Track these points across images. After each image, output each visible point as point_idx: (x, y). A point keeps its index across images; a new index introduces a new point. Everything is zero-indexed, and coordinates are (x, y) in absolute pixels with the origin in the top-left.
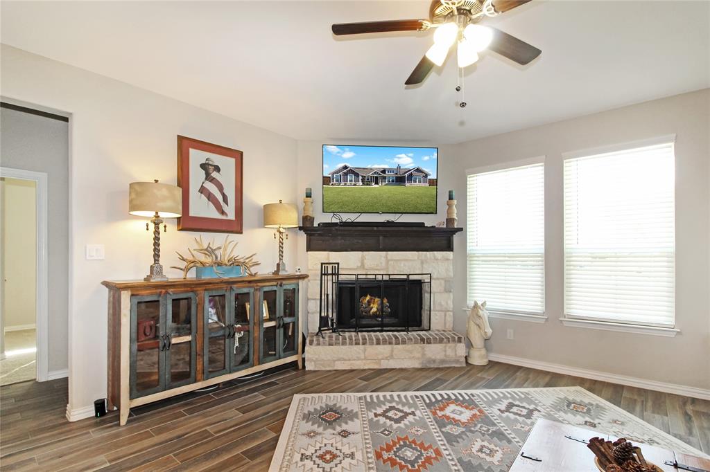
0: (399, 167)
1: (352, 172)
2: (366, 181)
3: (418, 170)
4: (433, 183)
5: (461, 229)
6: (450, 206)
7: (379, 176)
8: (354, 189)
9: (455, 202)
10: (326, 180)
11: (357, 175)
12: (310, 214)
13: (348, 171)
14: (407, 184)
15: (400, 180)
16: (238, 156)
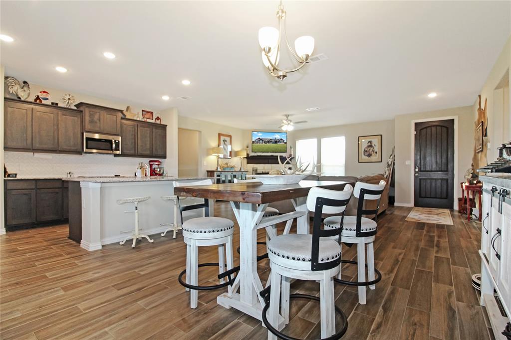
0: (275, 138)
1: (261, 140)
2: (266, 142)
3: (281, 139)
4: (286, 143)
5: (294, 158)
6: (291, 150)
7: (269, 141)
8: (262, 145)
9: (292, 149)
10: (253, 142)
11: (263, 141)
12: (248, 153)
13: (260, 139)
14: (278, 143)
15: (276, 142)
16: (231, 137)
